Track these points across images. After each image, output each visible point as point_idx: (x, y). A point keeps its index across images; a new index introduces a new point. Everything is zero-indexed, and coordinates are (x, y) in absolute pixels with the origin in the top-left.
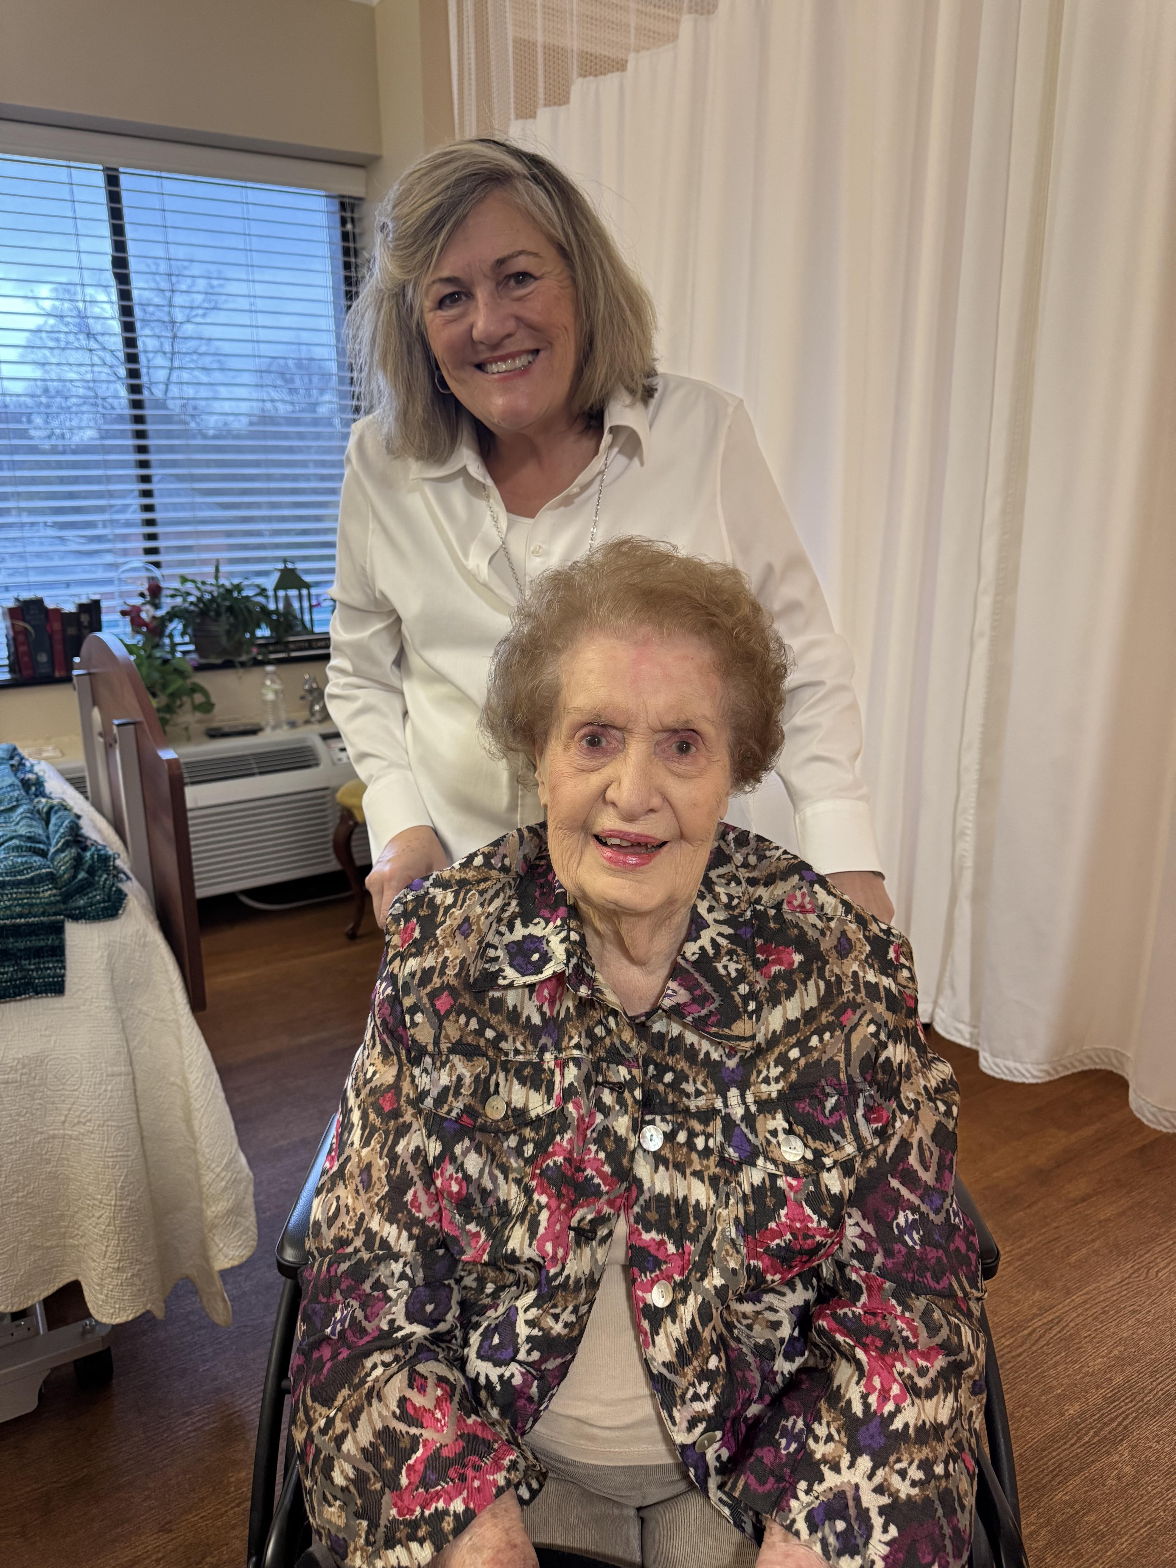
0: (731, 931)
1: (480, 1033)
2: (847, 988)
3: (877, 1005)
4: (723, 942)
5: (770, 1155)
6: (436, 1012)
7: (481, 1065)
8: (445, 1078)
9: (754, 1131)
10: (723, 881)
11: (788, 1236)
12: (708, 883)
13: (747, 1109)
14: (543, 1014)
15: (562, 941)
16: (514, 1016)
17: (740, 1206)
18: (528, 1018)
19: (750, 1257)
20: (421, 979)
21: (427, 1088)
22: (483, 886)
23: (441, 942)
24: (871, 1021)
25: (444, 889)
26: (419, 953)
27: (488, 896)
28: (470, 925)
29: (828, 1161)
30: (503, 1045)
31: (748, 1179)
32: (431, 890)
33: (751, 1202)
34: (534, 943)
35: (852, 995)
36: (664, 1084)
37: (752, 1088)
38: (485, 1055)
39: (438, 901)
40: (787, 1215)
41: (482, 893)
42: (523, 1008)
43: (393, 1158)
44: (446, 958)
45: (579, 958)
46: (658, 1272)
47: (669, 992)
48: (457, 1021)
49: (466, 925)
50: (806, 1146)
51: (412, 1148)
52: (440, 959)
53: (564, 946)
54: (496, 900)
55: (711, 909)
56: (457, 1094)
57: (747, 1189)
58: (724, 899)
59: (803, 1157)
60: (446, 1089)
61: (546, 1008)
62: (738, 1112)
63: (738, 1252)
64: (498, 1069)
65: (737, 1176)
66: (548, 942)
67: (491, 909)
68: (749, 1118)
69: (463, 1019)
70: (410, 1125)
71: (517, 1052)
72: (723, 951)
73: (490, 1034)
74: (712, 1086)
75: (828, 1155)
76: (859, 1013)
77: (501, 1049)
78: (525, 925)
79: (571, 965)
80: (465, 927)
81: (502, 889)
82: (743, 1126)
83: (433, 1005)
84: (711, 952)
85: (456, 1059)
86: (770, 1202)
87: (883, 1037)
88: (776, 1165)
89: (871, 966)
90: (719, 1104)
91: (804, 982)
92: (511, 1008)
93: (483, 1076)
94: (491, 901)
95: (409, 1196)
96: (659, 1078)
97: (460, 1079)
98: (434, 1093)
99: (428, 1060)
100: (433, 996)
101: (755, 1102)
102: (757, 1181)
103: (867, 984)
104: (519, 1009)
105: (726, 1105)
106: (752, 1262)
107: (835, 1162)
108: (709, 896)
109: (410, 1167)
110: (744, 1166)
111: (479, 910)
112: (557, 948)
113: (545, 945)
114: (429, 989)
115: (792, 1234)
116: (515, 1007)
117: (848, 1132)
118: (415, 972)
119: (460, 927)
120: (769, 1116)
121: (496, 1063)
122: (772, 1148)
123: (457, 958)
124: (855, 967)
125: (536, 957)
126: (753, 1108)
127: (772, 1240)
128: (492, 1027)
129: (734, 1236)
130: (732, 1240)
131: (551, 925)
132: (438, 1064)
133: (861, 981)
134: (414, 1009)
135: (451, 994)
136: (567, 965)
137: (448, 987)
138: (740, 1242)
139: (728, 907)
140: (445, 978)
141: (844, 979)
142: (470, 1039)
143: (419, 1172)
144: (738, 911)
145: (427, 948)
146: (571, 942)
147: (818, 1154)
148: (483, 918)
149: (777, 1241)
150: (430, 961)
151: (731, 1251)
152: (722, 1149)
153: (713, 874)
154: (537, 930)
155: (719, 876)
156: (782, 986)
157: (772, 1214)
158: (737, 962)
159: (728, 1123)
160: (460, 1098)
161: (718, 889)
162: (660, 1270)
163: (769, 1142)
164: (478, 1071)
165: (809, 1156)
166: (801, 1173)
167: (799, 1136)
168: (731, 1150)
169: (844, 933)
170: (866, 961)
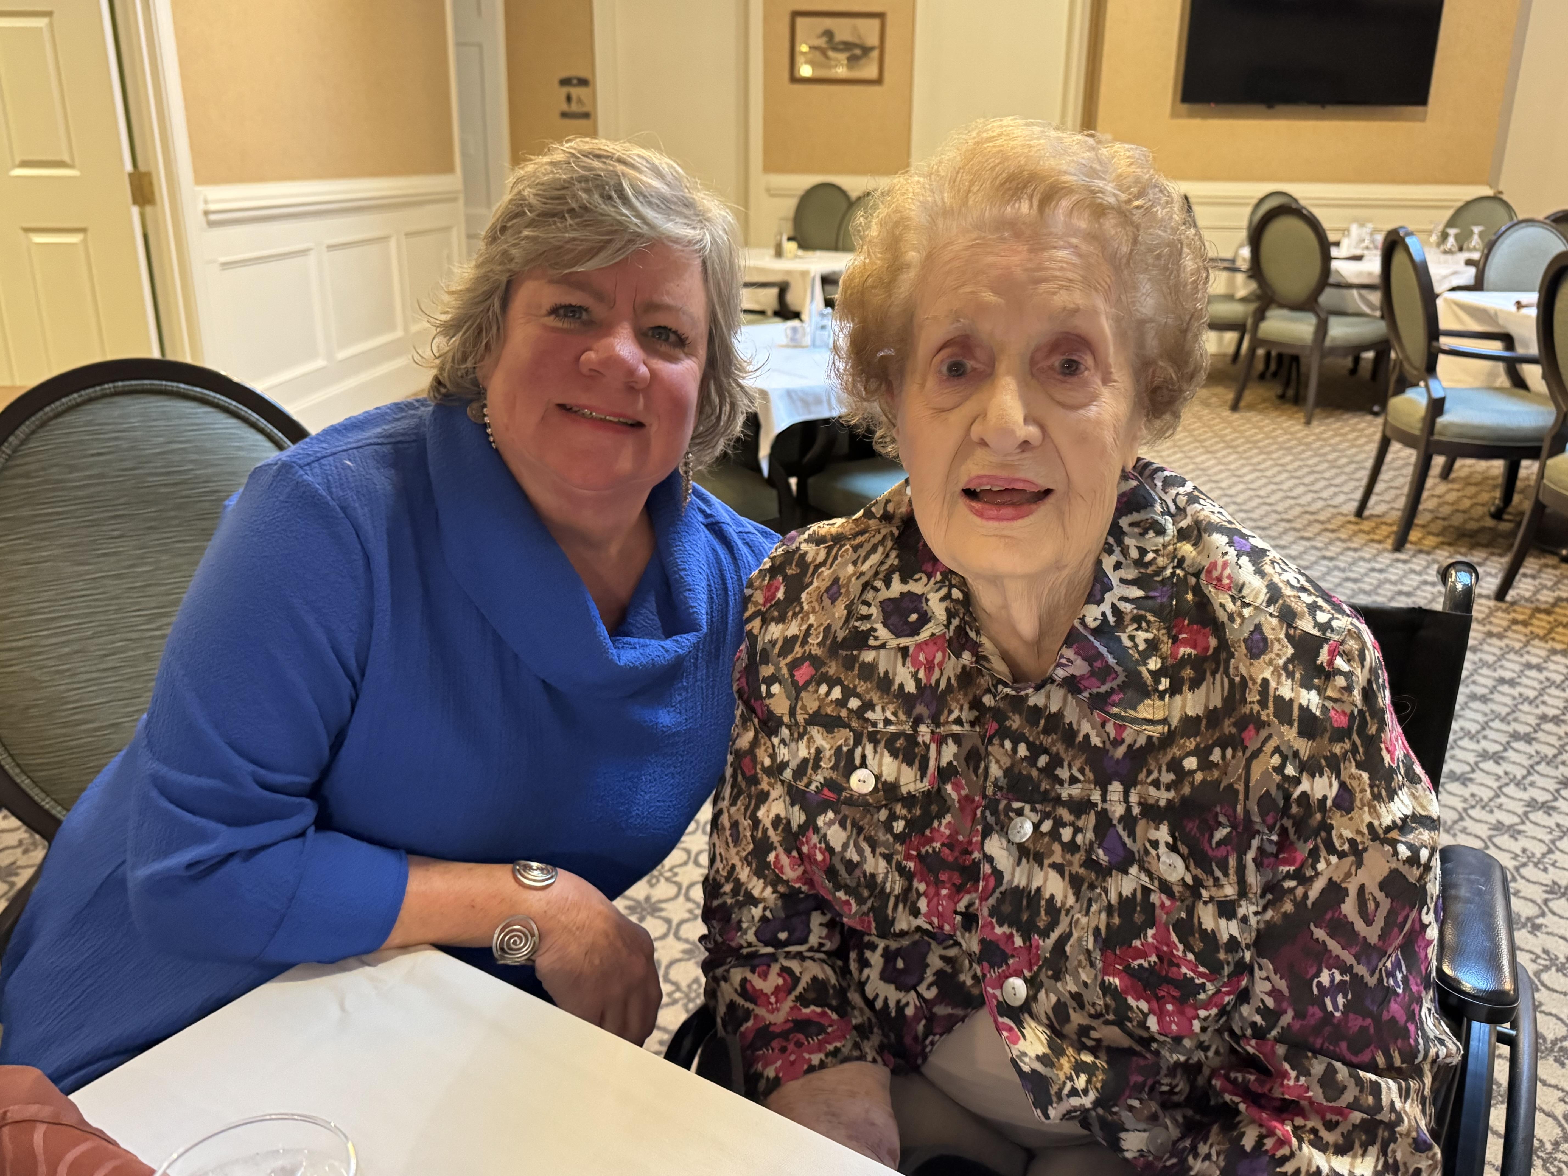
0: (1140, 593)
1: (842, 703)
2: (1253, 697)
3: (1285, 729)
4: (1126, 607)
5: (1146, 865)
6: (794, 683)
7: (844, 737)
8: (803, 751)
9: (1132, 834)
10: (1137, 530)
11: (1154, 958)
12: (1116, 531)
13: (1129, 809)
14: (918, 681)
15: (942, 599)
16: (885, 683)
17: (1103, 916)
18: (901, 686)
19: (1105, 972)
20: (782, 648)
21: (786, 759)
22: (859, 539)
23: (806, 607)
24: (1277, 750)
25: (818, 545)
26: (781, 619)
27: (862, 552)
28: (839, 588)
29: (1205, 894)
30: (869, 715)
31: (1116, 889)
32: (804, 547)
33: (1116, 915)
34: (915, 601)
35: (1256, 707)
36: (1038, 769)
37: (1139, 787)
38: (847, 726)
39: (809, 558)
40: (1154, 937)
41: (855, 549)
42: (895, 674)
43: (756, 822)
44: (811, 626)
45: (962, 619)
46: (1004, 967)
47: (1063, 661)
48: (817, 691)
49: (835, 588)
50: (1187, 868)
51: (772, 815)
52: (804, 627)
53: (944, 605)
54: (872, 556)
55: (1118, 566)
56: (817, 767)
57: (1113, 898)
58: (1134, 554)
59: (1183, 879)
60: (805, 761)
61: (921, 675)
62: (1117, 810)
63: (1092, 965)
64: (865, 740)
65: (1104, 880)
66: (927, 600)
67: (865, 567)
68: (1128, 821)
69: (823, 689)
70: (767, 794)
71: (887, 722)
72: (1127, 619)
73: (854, 703)
74: (1091, 776)
75: (1205, 887)
76: (1264, 733)
77: (868, 720)
78: (904, 581)
79: (952, 628)
80: (834, 590)
81: (882, 542)
82: (1120, 829)
83: (792, 676)
84: (1111, 620)
85: (815, 732)
86: (1138, 918)
87: (1290, 770)
88: (1151, 878)
89: (1290, 675)
90: (1096, 797)
91: (1213, 674)
92: (882, 675)
93: (845, 749)
94: (866, 557)
95: (771, 857)
96: (1032, 760)
97: (819, 751)
98: (793, 764)
99: (785, 732)
100: (794, 666)
101: (1139, 804)
102: (1127, 891)
103: (1279, 699)
104: (891, 676)
105: (1104, 800)
106: (1106, 978)
107: (1212, 899)
108: (1117, 550)
109: (771, 832)
110: (1114, 872)
111: (850, 569)
112: (937, 607)
113: (924, 605)
114: (789, 659)
115: (1158, 956)
116: (886, 673)
117: (1232, 871)
118: (776, 640)
119: (828, 590)
120: (1152, 824)
121: (861, 734)
122: (1149, 859)
123: (822, 624)
124: (1267, 674)
125: (914, 617)
126: (1136, 811)
127: (1134, 959)
128: (858, 696)
129: (1090, 946)
130: (1088, 951)
131: (933, 580)
132: (796, 735)
133: (1271, 692)
134: (771, 681)
135: (812, 664)
136: (947, 626)
137: (810, 657)
138: (1097, 955)
139: (1139, 563)
140: (807, 648)
141: (1250, 684)
142: (829, 710)
143: (779, 839)
144: (1150, 570)
145: (790, 614)
146: (952, 600)
147: (1198, 883)
148: (853, 579)
149: (1141, 961)
150: (794, 629)
151: (1084, 962)
152: (1090, 850)
153: (1124, 522)
154: (915, 587)
155: (1132, 525)
156: (1188, 673)
157: (1139, 932)
158: (1147, 631)
159: (1104, 821)
160: (819, 771)
161: (1128, 541)
162: (1007, 964)
163: (1147, 852)
164: (839, 743)
165: (1189, 880)
166: (1177, 894)
167: (1181, 856)
168: (1100, 852)
169: (1258, 628)
170: (1285, 667)
